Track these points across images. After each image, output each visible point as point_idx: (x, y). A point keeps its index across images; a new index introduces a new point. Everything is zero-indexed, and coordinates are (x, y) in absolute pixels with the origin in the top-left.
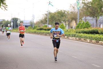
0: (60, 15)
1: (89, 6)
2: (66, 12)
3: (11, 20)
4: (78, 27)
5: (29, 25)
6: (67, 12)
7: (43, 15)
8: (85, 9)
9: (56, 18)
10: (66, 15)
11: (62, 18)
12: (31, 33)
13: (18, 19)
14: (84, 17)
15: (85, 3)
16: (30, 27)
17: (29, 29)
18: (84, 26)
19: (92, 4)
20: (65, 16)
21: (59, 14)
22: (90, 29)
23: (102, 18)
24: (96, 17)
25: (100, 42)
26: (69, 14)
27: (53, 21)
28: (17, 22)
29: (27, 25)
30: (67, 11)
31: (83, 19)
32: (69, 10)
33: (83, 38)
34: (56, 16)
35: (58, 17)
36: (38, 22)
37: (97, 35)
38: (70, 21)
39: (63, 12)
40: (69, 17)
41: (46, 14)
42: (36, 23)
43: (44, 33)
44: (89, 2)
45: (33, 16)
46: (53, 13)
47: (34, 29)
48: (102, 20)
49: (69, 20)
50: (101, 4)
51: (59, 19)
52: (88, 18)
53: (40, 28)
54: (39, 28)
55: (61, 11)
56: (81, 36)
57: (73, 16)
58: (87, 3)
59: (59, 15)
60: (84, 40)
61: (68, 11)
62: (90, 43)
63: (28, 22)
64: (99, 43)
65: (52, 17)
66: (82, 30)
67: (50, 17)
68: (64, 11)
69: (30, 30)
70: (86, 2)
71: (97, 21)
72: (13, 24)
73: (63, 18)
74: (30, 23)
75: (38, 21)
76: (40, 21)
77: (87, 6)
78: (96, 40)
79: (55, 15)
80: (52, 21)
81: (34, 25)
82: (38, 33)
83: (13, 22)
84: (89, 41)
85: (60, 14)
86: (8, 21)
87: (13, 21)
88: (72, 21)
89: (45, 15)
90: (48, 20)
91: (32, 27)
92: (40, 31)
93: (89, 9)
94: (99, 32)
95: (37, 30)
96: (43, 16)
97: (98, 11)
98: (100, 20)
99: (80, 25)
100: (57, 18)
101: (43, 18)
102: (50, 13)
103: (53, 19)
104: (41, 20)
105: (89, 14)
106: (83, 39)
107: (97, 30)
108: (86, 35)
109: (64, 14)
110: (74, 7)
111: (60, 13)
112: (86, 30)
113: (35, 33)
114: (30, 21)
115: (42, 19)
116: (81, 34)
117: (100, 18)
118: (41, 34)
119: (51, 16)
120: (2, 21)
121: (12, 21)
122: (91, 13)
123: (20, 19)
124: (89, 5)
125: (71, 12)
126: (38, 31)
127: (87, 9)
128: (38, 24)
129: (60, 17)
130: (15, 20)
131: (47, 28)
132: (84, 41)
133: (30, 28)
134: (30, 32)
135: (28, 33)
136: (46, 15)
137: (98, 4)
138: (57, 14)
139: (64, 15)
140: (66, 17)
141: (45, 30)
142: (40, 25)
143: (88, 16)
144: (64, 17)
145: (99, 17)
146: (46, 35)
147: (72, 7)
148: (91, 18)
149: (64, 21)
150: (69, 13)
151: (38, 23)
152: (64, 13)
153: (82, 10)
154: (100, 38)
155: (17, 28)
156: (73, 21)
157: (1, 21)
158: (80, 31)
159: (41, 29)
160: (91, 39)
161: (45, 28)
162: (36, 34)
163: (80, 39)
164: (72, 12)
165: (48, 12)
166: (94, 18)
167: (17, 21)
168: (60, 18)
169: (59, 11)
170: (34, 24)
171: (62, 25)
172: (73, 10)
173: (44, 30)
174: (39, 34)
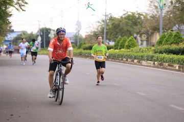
0: (130, 22)
2: (142, 16)
3: (38, 32)
5: (72, 41)
6: (144, 17)
7: (99, 22)
9: (122, 28)
10: (142, 23)
11: (135, 27)
13: (50, 30)
20: (141, 25)
21: (129, 20)
22: (182, 46)
26: (148, 20)
28: (49, 35)
30: (144, 14)
34: (123, 24)
38: (150, 33)
39: (137, 16)
40: (148, 25)
45: (79, 24)
49: (148, 31)
51: (128, 31)
53: (90, 45)
55: (133, 14)
59: (128, 23)
61: (147, 14)
63: (70, 36)
65: (114, 27)
68: (139, 14)
72: (42, 41)
73: (137, 28)
74: (74, 38)
75: (90, 33)
76: (92, 34)
79: (120, 21)
80: (115, 33)
81: (79, 41)
82: (85, 56)
83: (41, 36)
84: (177, 68)
85: (131, 20)
87: (42, 34)
89: (102, 23)
91: (77, 46)
96: (99, 24)
99: (165, 39)
100: (125, 29)
102: (111, 19)
103: (118, 30)
104: (94, 31)
106: (167, 64)
110: (156, 7)
111: (131, 18)
113: (80, 55)
114: (74, 34)
115: (96, 30)
119: (113, 24)
120: (21, 35)
121: (39, 34)
123: (54, 31)
125: (151, 17)
126: (86, 51)
128: (89, 39)
129: (131, 27)
132: (169, 67)
139: (139, 22)
144: (139, 26)
147: (154, 7)
149: (137, 33)
151: (89, 37)
152: (139, 18)
157: (20, 33)
162: (82, 57)
164: (153, 17)
167: (49, 33)
172: (155, 13)
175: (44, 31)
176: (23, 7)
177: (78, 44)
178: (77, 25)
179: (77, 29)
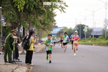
3: (75, 27)
5: (101, 34)
12: (101, 45)
13: (84, 26)
28: (84, 30)
29: (99, 34)
63: (99, 30)
87: (78, 29)
91: (104, 38)
120: (63, 30)
121: (76, 29)
123: (87, 26)
135: (97, 45)
155: (84, 39)
157: (62, 29)
167: (84, 28)
175: (80, 27)
177: (106, 36)
178: (104, 22)
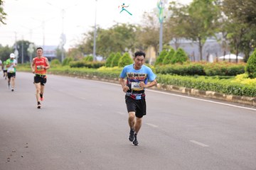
0: (121, 35)
1: (185, 16)
2: (134, 28)
4: (160, 61)
6: (137, 29)
7: (85, 34)
8: (176, 22)
9: (112, 42)
10: (135, 35)
11: (126, 41)
14: (174, 39)
15: (175, 10)
16: (55, 60)
17: (54, 66)
18: (174, 58)
19: (190, 10)
20: (133, 38)
21: (119, 32)
22: (187, 65)
23: (211, 40)
24: (200, 39)
25: (208, 92)
26: (140, 32)
27: (106, 47)
30: (136, 26)
31: (171, 42)
32: (141, 24)
33: (170, 84)
34: (112, 36)
35: (118, 38)
36: (73, 49)
37: (201, 79)
38: (143, 48)
39: (129, 28)
40: (141, 38)
41: (90, 33)
42: (70, 53)
43: (86, 73)
44: (184, 7)
45: (63, 37)
46: (106, 31)
47: (64, 64)
48: (212, 44)
49: (141, 45)
50: (211, 12)
51: (118, 44)
52: (183, 41)
53: (77, 62)
54: (74, 63)
55: (124, 25)
56: (167, 79)
57: (149, 38)
58: (181, 9)
59: (118, 35)
60: (174, 88)
61: (140, 26)
62: (186, 94)
64: (205, 94)
65: (103, 40)
66: (170, 66)
67: (99, 39)
68: (131, 26)
69: (56, 67)
70: (178, 7)
71: (201, 47)
72: (20, 55)
73: (128, 42)
74: (56, 52)
75: (74, 47)
76: (77, 48)
77: (181, 15)
78: (199, 88)
79: (110, 34)
80: (104, 47)
81: (64, 57)
82: (73, 75)
83: (18, 50)
84: (184, 91)
85: (122, 32)
86: (7, 47)
88: (147, 47)
89: (89, 35)
90: (94, 45)
92: (77, 69)
93: (185, 22)
94: (207, 71)
95: (71, 67)
96: (85, 37)
97: (203, 26)
98: (208, 45)
99: (165, 57)
100: (115, 42)
101: (85, 41)
102: (99, 31)
103: (107, 44)
104: (80, 45)
105: (183, 33)
106: (171, 87)
107: (202, 68)
108: (177, 77)
109: (131, 33)
110: (151, 18)
111: (122, 30)
112: (178, 66)
113: (67, 73)
114: (56, 48)
115: (82, 44)
116: (168, 76)
117: (208, 40)
118: (81, 75)
119: (101, 37)
122: (188, 30)
124: (183, 13)
125: (145, 29)
127: (180, 22)
128: (73, 54)
129: (122, 40)
130: (23, 44)
131: (92, 63)
132: (173, 90)
133: (57, 63)
134: (54, 71)
136: (92, 34)
137: (204, 12)
138: (114, 33)
139: (131, 35)
140: (134, 40)
141: (90, 67)
142: (78, 55)
143: (182, 36)
144: (131, 39)
145: (205, 39)
146: (90, 78)
147: (148, 18)
148: (190, 41)
149: (129, 47)
150: (142, 30)
151: (73, 52)
152: (131, 30)
153: (169, 24)
154: (208, 85)
156: (149, 48)
158: (166, 70)
159: (80, 65)
160: (189, 86)
161: (89, 63)
162: (69, 75)
163: (164, 87)
164: (147, 29)
165: (94, 27)
166: (195, 40)
168: (121, 42)
169: (120, 25)
170: (64, 54)
171: (125, 57)
172: (150, 24)
173: (86, 66)
174: (76, 75)
176: (3, 20)
179: (61, 43)
